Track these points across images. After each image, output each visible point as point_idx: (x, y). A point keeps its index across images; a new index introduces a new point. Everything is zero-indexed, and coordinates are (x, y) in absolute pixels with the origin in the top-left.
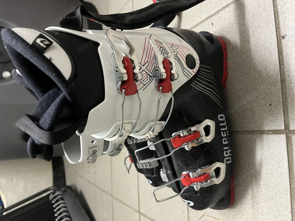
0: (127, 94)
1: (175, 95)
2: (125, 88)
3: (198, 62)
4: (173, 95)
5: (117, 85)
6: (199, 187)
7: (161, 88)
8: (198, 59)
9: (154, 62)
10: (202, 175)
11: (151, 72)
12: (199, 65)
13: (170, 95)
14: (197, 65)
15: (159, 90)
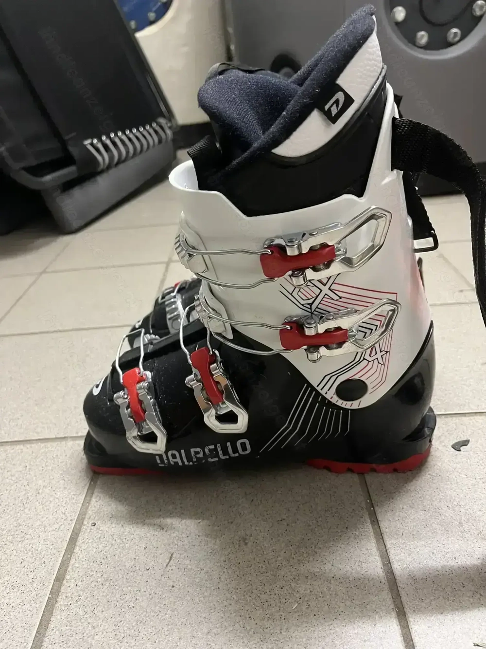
0: (263, 257)
1: (278, 356)
2: (274, 254)
3: (355, 405)
4: (278, 354)
5: (278, 237)
6: (120, 401)
7: (288, 327)
8: (362, 406)
9: (340, 310)
10: (143, 405)
11: (320, 306)
12: (348, 407)
13: (277, 346)
14: (349, 403)
15: (285, 323)
